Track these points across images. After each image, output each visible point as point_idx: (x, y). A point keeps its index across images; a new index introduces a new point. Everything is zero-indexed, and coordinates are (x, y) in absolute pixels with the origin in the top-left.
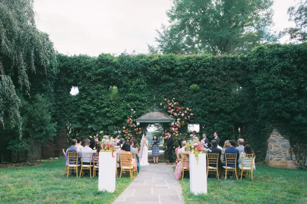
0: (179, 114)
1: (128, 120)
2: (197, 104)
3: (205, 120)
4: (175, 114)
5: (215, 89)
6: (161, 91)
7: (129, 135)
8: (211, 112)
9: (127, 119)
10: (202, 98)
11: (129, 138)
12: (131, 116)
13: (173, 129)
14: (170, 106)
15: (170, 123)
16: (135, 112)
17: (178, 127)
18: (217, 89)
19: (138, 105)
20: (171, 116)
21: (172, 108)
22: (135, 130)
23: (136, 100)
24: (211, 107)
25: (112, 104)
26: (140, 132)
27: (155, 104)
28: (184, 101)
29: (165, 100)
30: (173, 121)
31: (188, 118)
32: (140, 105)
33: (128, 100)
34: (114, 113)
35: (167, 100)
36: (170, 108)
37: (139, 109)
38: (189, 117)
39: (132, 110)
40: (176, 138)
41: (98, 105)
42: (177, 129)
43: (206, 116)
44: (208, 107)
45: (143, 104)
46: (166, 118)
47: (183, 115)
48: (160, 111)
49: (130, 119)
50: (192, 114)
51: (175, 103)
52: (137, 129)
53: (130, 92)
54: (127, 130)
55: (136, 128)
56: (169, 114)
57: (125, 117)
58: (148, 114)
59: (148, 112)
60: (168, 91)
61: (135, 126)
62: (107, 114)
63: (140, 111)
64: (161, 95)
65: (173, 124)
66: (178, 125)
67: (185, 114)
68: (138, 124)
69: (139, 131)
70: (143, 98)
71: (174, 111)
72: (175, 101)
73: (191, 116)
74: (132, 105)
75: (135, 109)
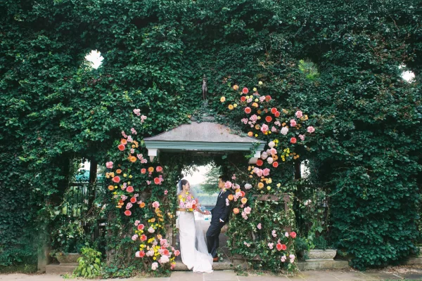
0: (274, 129)
1: (123, 143)
2: (322, 103)
3: (348, 149)
4: (264, 128)
5: (365, 66)
6: (223, 67)
7: (124, 186)
8: (360, 126)
9: (120, 138)
10: (334, 88)
11: (124, 197)
12: (133, 131)
13: (257, 171)
14: (249, 105)
15: (249, 152)
16: (144, 117)
17: (270, 166)
18: (372, 66)
19: (156, 98)
20: (250, 133)
21: (254, 111)
22: (143, 171)
23: (150, 85)
24: (362, 111)
25: (79, 96)
26: (161, 179)
27: (206, 102)
28: (286, 95)
29: (236, 87)
30: (257, 146)
31: (299, 139)
32: (163, 100)
33: (127, 84)
34: (83, 120)
35: (240, 90)
36: (248, 110)
37: (159, 110)
38: (302, 137)
39: (137, 111)
40: (265, 197)
41: (35, 95)
42: (267, 171)
43: (348, 137)
44: (352, 112)
45: (171, 99)
46: (238, 139)
47: (285, 130)
48: (219, 121)
49: (130, 139)
50: (311, 129)
51: (263, 98)
52: (151, 170)
53: (135, 63)
54: (119, 171)
55: (146, 166)
56: (246, 129)
57: (115, 134)
58: (184, 128)
59: (185, 122)
60: (242, 66)
61: (145, 161)
62: (62, 124)
63: (161, 117)
64: (222, 79)
65: (258, 155)
66: (270, 160)
67: (292, 129)
68: (153, 153)
69: (155, 174)
70: (173, 81)
71: (259, 122)
72: (263, 91)
73: (308, 135)
74: (136, 100)
75: (145, 110)
